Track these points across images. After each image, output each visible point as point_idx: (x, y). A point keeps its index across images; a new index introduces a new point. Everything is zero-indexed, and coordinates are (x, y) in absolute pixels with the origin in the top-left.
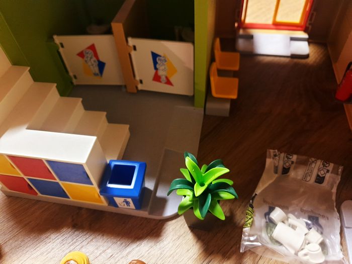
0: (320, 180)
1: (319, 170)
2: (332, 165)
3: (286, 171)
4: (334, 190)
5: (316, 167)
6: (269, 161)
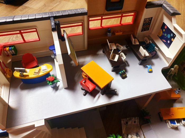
0: (135, 122)
1: (134, 120)
2: (136, 117)
3: (127, 123)
4: (139, 123)
5: (133, 119)
6: (122, 122)
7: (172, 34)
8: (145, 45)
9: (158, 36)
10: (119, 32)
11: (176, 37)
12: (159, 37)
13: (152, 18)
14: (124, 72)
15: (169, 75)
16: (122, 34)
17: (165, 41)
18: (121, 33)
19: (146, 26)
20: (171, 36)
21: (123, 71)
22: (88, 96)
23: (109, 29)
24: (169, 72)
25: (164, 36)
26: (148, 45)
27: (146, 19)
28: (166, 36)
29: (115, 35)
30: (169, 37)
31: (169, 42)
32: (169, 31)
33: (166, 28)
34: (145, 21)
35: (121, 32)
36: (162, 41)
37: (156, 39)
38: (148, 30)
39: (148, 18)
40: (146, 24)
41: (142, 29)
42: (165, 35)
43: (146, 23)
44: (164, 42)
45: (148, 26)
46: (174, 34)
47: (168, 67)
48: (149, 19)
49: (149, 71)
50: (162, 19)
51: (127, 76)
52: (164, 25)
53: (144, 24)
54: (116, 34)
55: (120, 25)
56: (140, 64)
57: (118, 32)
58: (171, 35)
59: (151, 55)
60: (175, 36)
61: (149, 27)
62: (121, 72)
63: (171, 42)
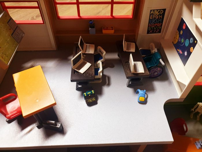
7: (191, 39)
8: (144, 56)
9: (173, 42)
10: (109, 29)
11: (197, 44)
12: (174, 44)
13: (164, 10)
14: (91, 94)
15: (194, 113)
16: (114, 33)
17: (181, 52)
18: (112, 32)
19: (155, 24)
20: (191, 42)
21: (89, 93)
22: (14, 125)
23: (91, 21)
24: (194, 109)
25: (180, 42)
26: (151, 56)
27: (154, 10)
28: (183, 43)
29: (102, 32)
30: (188, 45)
31: (186, 54)
32: (188, 34)
33: (184, 28)
34: (152, 14)
35: (113, 29)
36: (178, 51)
37: (170, 48)
38: (160, 32)
39: (157, 10)
40: (155, 21)
41: (148, 29)
42: (183, 40)
43: (155, 18)
44: (179, 54)
45: (159, 25)
46: (195, 39)
47: (180, 99)
48: (159, 11)
49: (140, 100)
50: (180, 13)
51: (99, 101)
52: (182, 22)
53: (150, 21)
54: (104, 32)
55: (111, 17)
56: (129, 86)
57: (107, 29)
58: (189, 40)
59: (148, 73)
60: (196, 42)
61: (160, 28)
62: (86, 94)
63: (189, 54)
